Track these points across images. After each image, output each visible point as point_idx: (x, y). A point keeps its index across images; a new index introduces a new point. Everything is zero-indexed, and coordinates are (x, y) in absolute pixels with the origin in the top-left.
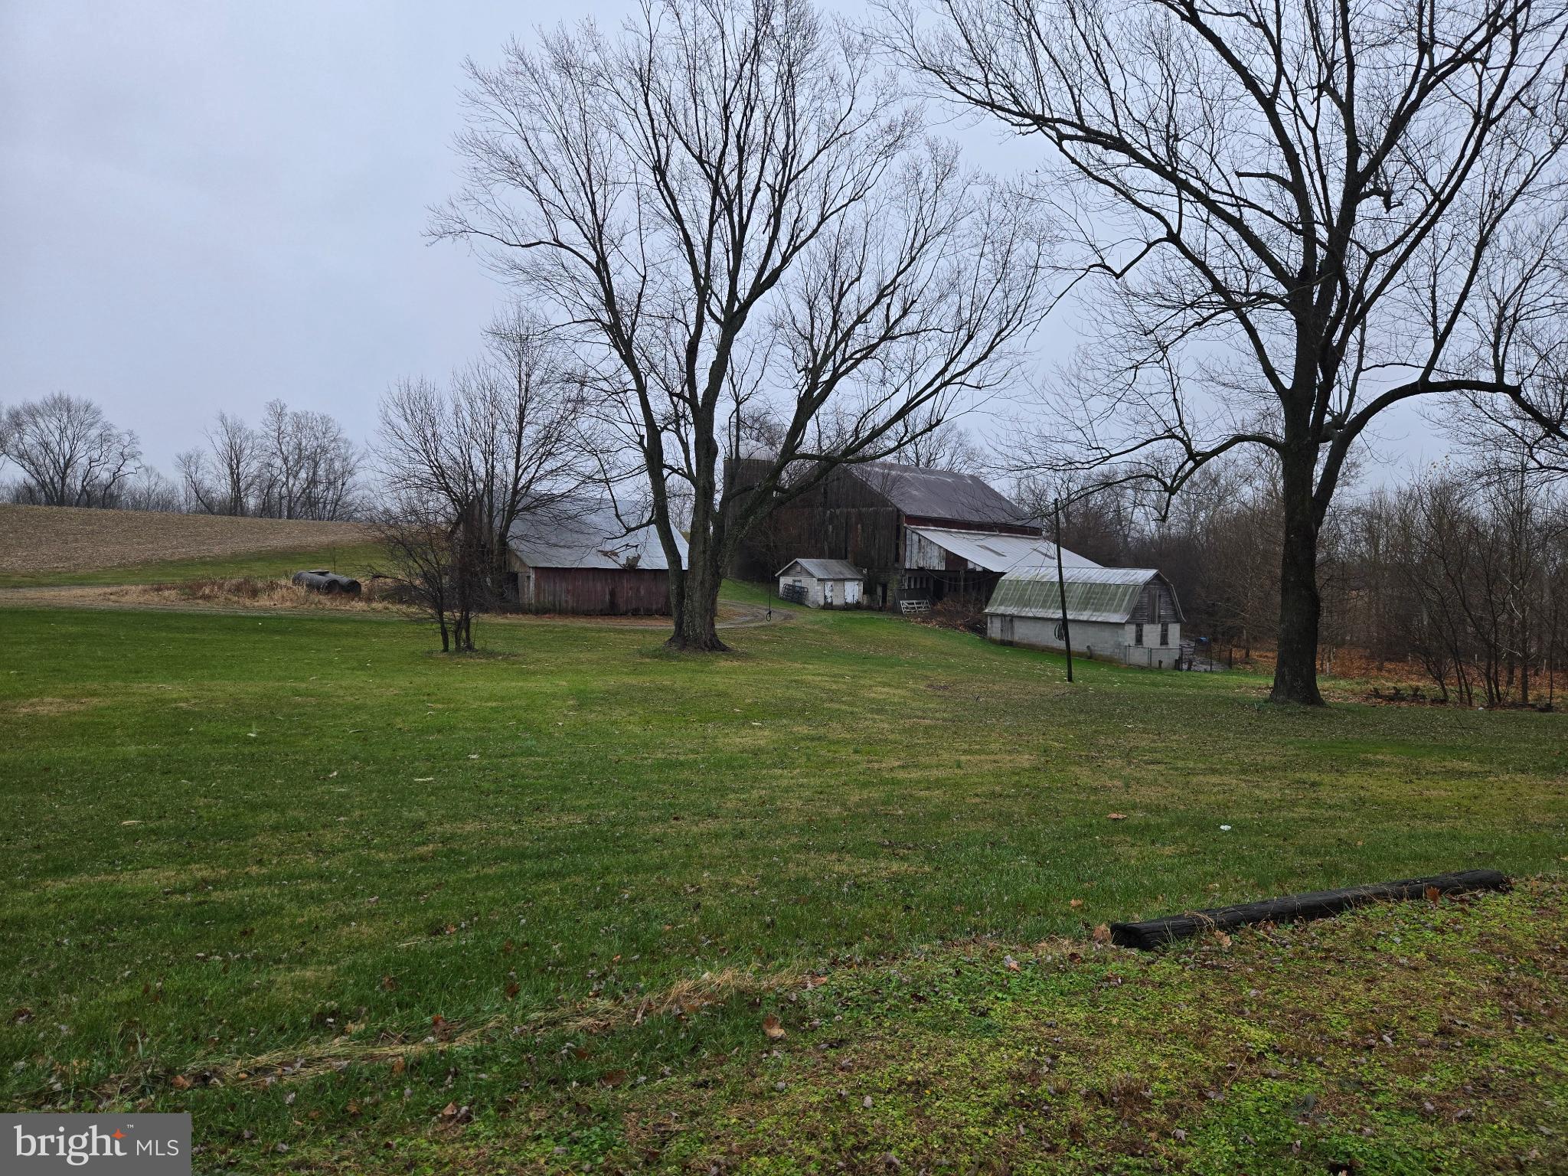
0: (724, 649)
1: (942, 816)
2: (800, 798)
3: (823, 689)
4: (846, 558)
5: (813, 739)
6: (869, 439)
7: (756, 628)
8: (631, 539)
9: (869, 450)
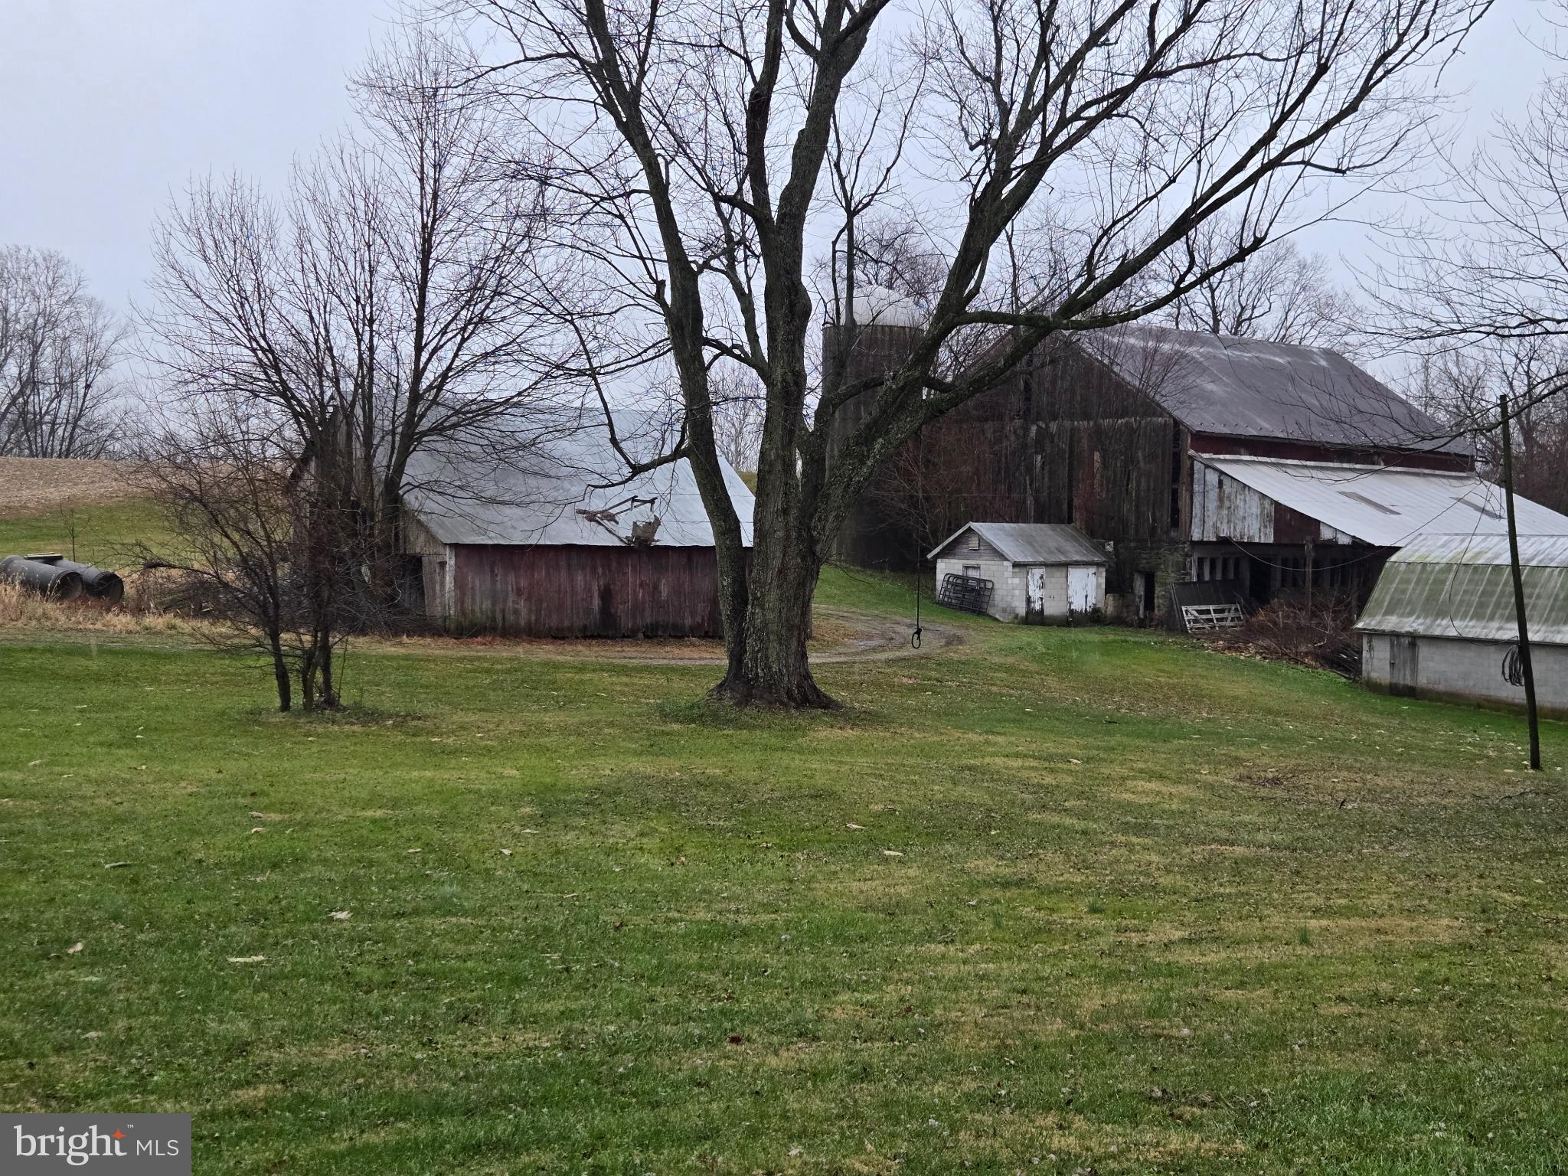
0: (826, 704)
2: (981, 1001)
3: (1026, 785)
4: (1070, 521)
5: (1006, 885)
6: (1117, 280)
7: (888, 662)
8: (639, 487)
9: (1114, 302)
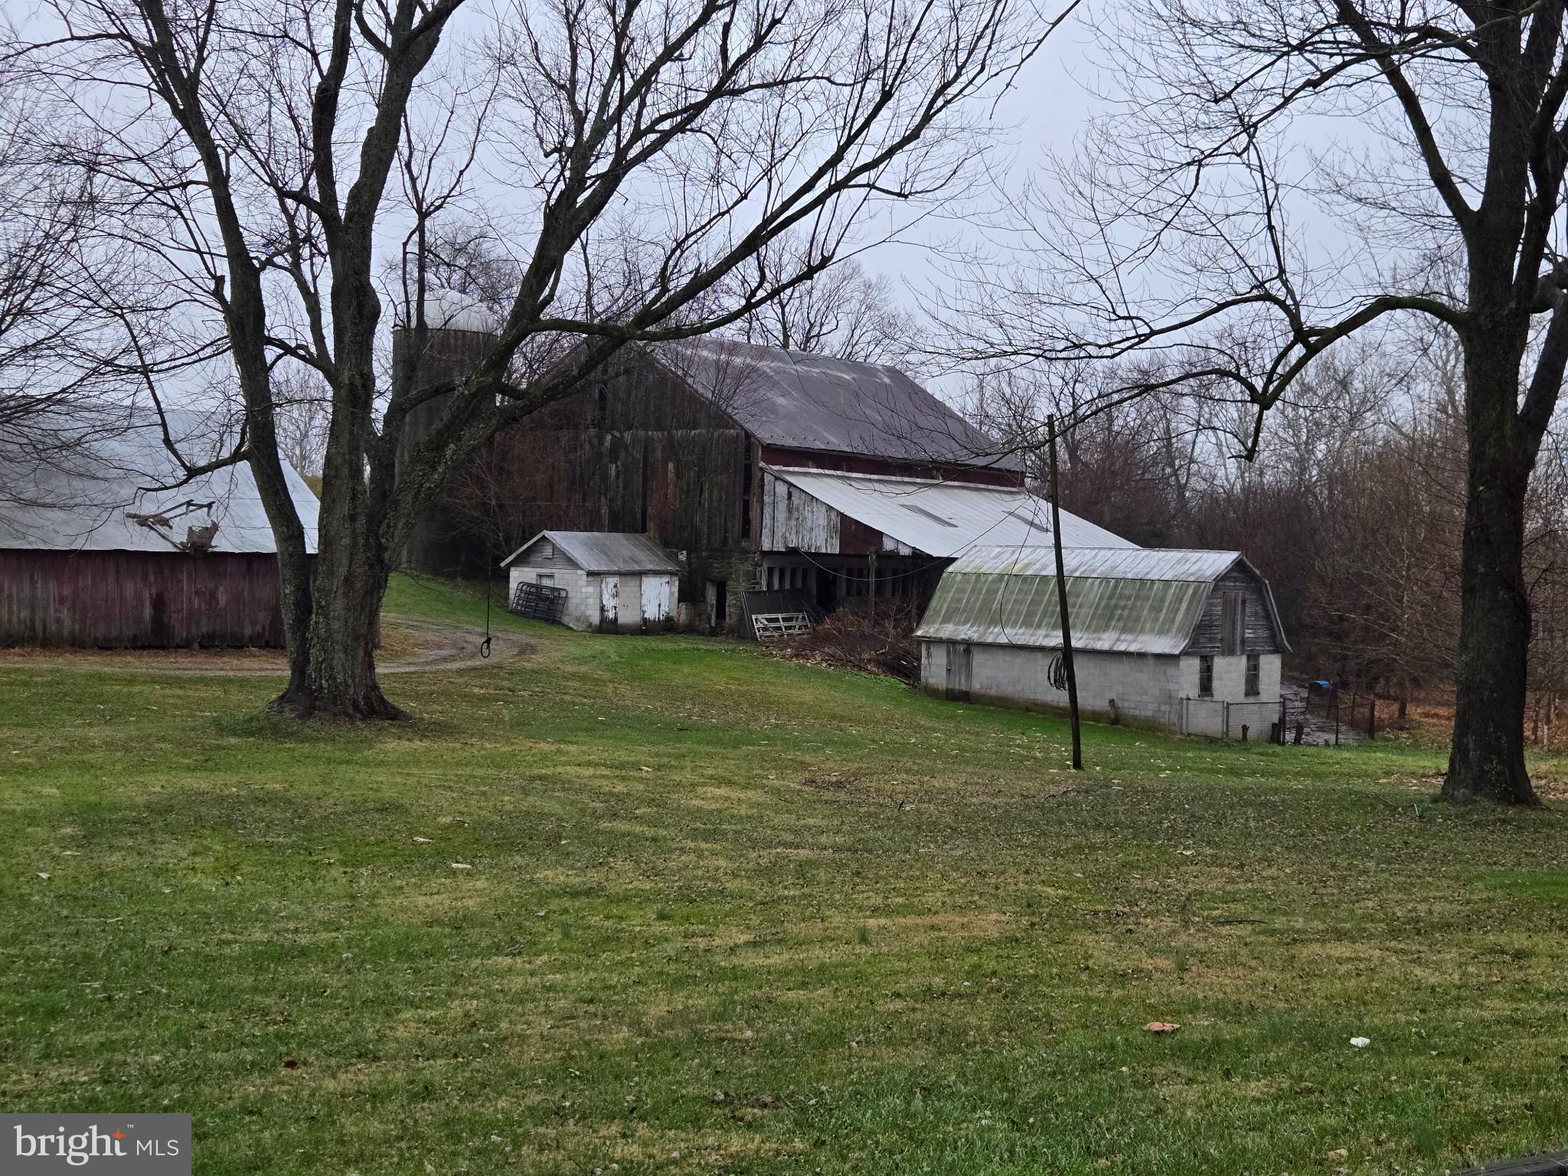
0: (393, 714)
1: (829, 1039)
2: (548, 1012)
3: (597, 794)
4: (644, 530)
5: (575, 894)
6: (689, 293)
7: (460, 672)
8: (195, 490)
9: (688, 314)
